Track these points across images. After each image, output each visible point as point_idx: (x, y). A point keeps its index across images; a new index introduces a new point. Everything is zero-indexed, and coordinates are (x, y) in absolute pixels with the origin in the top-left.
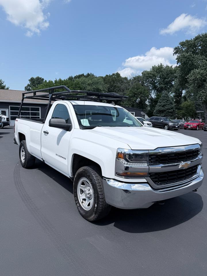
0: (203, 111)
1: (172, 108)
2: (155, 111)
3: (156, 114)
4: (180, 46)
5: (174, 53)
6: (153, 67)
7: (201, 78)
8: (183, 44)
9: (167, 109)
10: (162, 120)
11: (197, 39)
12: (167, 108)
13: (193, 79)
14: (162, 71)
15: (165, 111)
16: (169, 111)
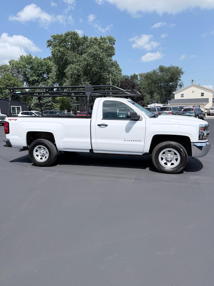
0: (80, 104)
1: (50, 102)
2: (32, 105)
3: (35, 108)
4: (52, 39)
5: (48, 46)
6: (21, 57)
7: (78, 74)
8: (55, 38)
9: (46, 103)
10: (57, 114)
11: (67, 35)
12: (45, 101)
13: (71, 74)
14: (31, 63)
15: (44, 104)
16: (48, 104)
